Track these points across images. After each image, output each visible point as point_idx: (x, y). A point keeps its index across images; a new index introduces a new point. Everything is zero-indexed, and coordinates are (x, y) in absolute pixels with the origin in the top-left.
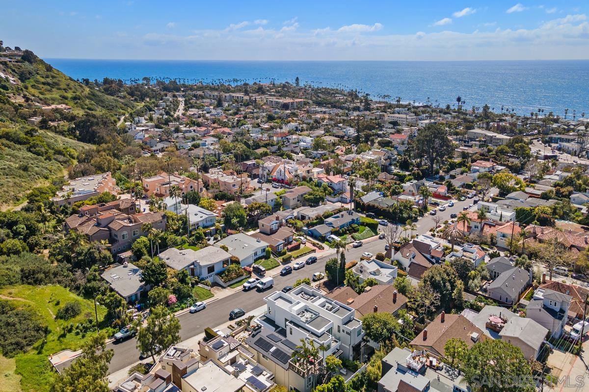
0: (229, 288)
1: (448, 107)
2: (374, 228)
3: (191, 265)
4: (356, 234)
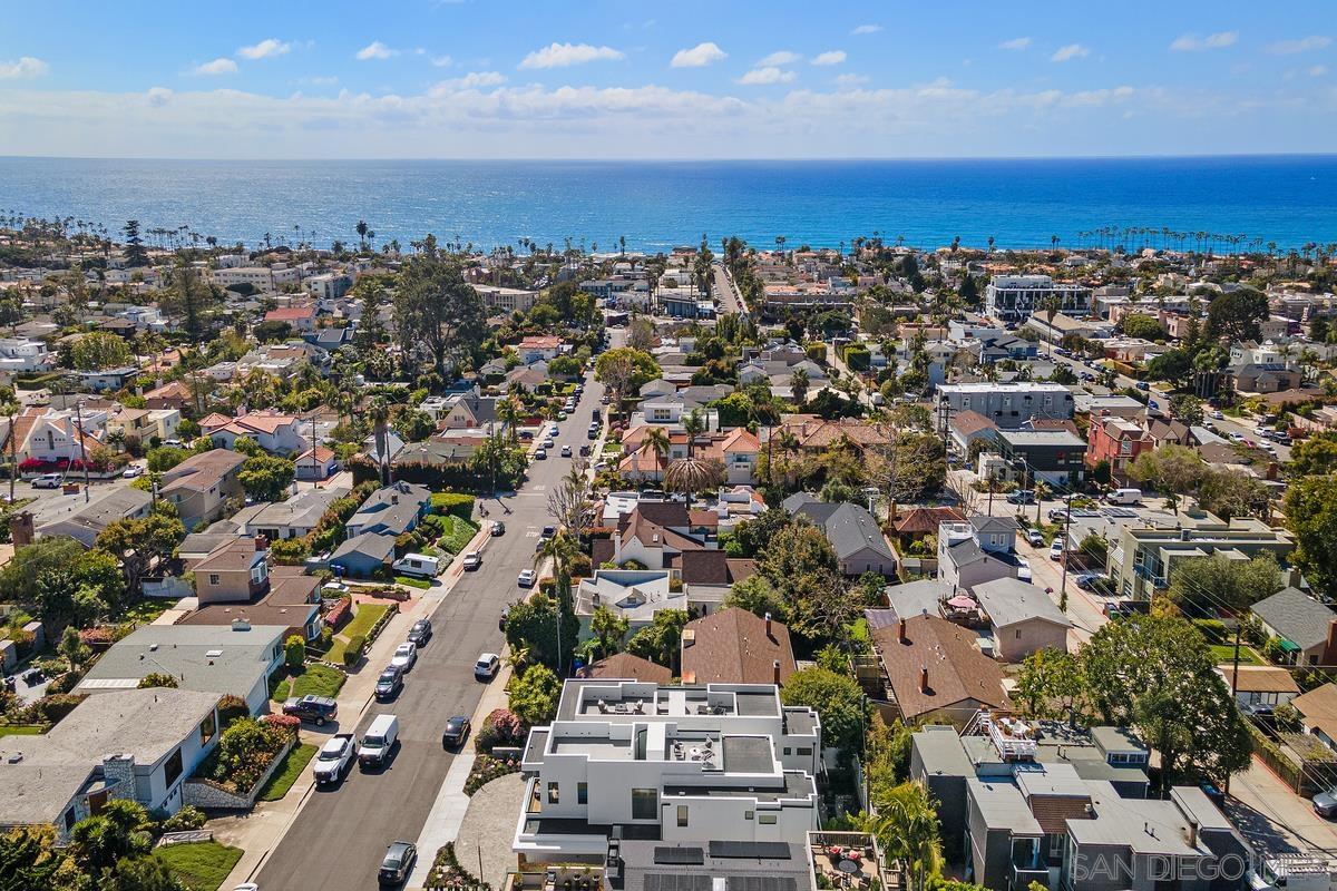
0: (262, 804)
1: (338, 247)
2: (463, 511)
3: (89, 782)
4: (445, 538)
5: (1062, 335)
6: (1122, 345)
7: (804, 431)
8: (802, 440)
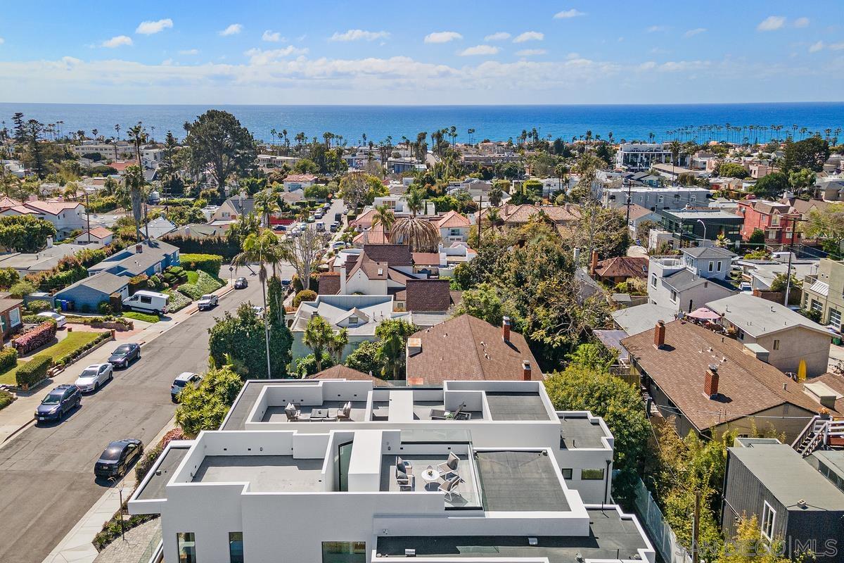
2: (210, 268)
4: (186, 286)
5: (676, 177)
6: (721, 181)
7: (507, 212)
8: (504, 218)
